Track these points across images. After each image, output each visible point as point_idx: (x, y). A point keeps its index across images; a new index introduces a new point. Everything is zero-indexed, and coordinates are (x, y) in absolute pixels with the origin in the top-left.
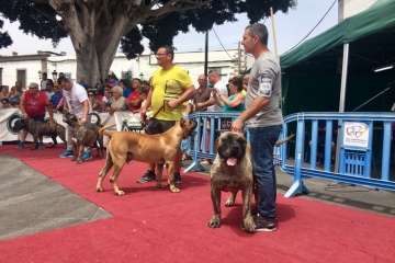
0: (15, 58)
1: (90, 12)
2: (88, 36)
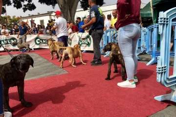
0: (39, 15)
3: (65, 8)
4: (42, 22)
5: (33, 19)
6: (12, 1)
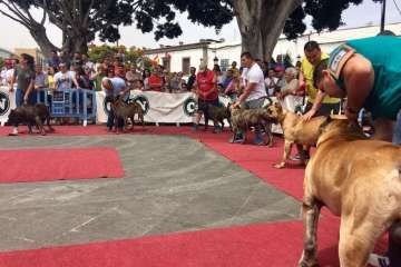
0: (182, 47)
2: (254, 17)
3: (253, 35)
4: (186, 61)
6: (134, 15)
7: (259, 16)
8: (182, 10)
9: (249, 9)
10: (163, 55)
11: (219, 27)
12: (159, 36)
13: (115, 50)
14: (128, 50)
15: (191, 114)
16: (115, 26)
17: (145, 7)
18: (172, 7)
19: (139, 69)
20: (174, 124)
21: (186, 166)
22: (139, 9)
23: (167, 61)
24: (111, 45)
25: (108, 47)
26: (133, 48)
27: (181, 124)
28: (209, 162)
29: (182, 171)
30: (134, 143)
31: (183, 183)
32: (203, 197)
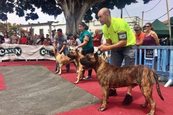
0: (39, 24)
1: (72, 2)
2: (71, 13)
3: (71, 20)
4: (41, 31)
5: (33, 28)
6: (14, 9)
7: (73, 12)
8: (38, 7)
9: (69, 9)
10: (30, 28)
11: (56, 16)
12: (27, 19)
13: (5, 25)
14: (12, 25)
15: (43, 55)
16: (5, 13)
17: (20, 5)
18: (33, 6)
19: (18, 34)
20: (35, 60)
21: (39, 81)
22: (17, 6)
23: (32, 30)
24: (3, 22)
25: (2, 23)
26: (14, 24)
27: (39, 60)
28: (51, 78)
29: (37, 84)
30: (13, 71)
31: (37, 91)
32: (47, 98)
